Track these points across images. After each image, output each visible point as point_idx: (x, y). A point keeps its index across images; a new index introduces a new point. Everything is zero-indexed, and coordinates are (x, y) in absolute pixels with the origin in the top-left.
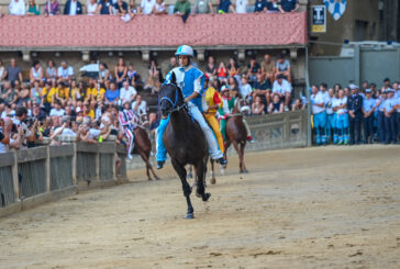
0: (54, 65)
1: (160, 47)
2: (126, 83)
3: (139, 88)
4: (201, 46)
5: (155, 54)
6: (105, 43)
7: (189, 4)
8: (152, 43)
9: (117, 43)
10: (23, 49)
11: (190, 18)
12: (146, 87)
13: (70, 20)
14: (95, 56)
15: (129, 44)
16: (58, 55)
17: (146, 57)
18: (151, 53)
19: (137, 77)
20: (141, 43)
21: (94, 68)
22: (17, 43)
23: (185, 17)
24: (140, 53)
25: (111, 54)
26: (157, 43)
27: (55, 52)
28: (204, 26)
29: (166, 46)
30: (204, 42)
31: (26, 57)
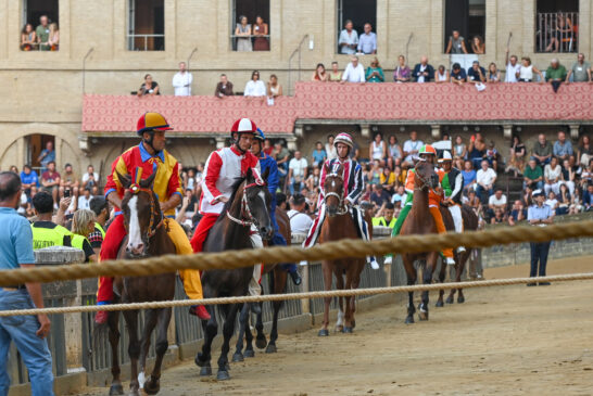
0: (396, 142)
1: (526, 121)
2: (484, 163)
3: (500, 171)
4: (575, 120)
5: (519, 129)
6: (459, 116)
7: (564, 69)
8: (515, 116)
9: (473, 116)
10: (362, 123)
11: (563, 86)
12: (507, 170)
13: (417, 88)
14: (448, 130)
15: (487, 117)
16: (402, 129)
17: (508, 132)
18: (514, 128)
19: (498, 157)
20: (501, 116)
21: (445, 144)
22: (355, 115)
23: (556, 86)
24: (501, 128)
25: (466, 129)
26: (522, 116)
27: (400, 126)
28: (579, 96)
29: (532, 120)
30: (579, 115)
31: (365, 132)
